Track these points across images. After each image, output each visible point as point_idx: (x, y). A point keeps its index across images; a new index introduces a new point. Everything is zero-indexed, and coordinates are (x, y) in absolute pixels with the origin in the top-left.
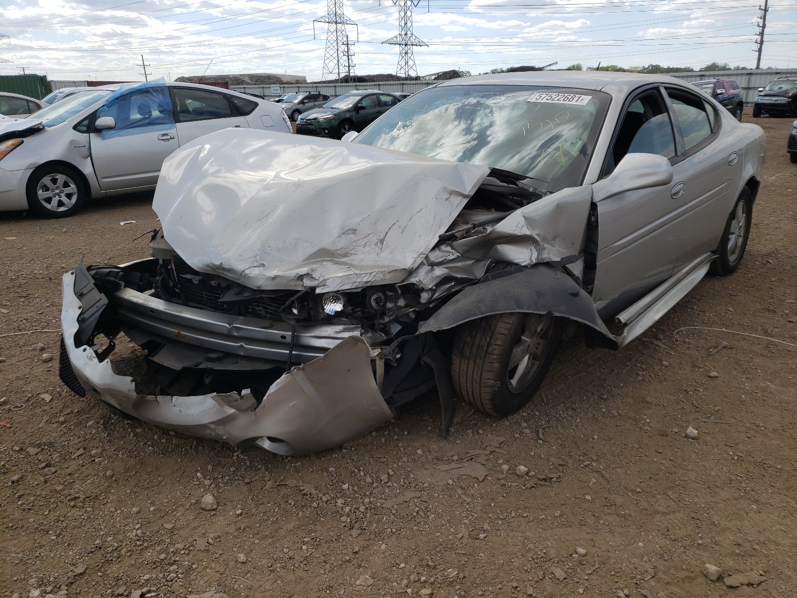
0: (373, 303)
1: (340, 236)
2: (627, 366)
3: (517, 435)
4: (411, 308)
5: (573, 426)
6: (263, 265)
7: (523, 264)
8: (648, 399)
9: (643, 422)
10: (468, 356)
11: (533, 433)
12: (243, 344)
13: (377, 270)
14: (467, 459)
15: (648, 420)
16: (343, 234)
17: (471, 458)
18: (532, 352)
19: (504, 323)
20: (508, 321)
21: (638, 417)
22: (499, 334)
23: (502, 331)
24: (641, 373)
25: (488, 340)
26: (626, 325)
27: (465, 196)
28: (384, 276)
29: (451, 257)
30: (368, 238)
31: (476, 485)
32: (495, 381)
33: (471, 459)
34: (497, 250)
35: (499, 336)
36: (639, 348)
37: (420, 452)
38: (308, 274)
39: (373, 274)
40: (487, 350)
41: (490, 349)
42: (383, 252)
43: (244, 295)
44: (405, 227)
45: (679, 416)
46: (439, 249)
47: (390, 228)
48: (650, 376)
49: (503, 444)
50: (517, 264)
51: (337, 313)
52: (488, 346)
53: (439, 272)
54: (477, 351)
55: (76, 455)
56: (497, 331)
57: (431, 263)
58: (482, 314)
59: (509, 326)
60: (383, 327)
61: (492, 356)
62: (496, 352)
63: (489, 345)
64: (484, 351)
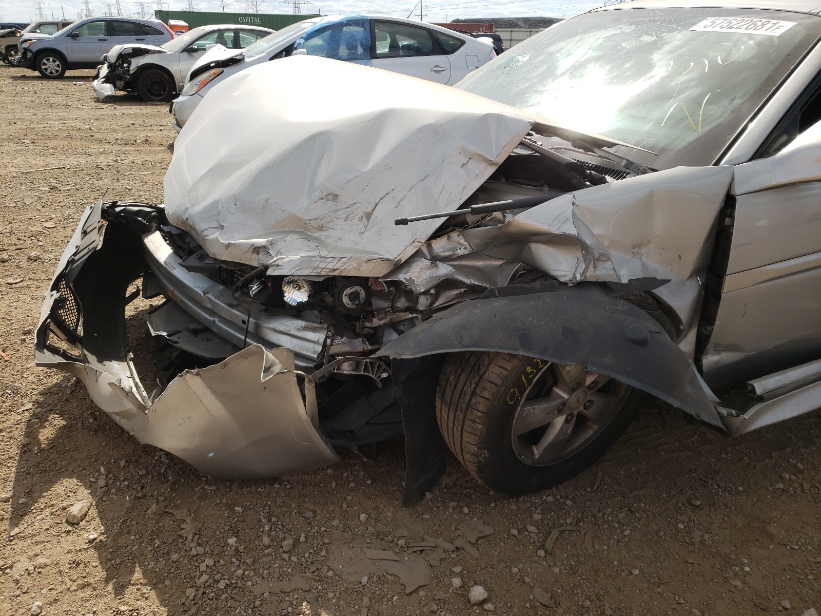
0: (345, 300)
1: (316, 202)
2: (771, 457)
3: (515, 532)
4: (411, 314)
5: (612, 541)
6: (222, 227)
7: (562, 280)
8: (772, 528)
9: (737, 568)
10: (449, 402)
11: (541, 535)
12: (216, 320)
13: (349, 255)
14: (415, 549)
15: (747, 569)
16: (321, 199)
17: (420, 549)
18: (575, 413)
19: (500, 366)
20: (504, 366)
21: (734, 557)
22: (489, 381)
23: (494, 378)
24: (787, 476)
25: (473, 386)
26: (761, 399)
27: (492, 164)
28: (359, 265)
29: (461, 252)
30: (352, 208)
31: (396, 597)
32: (478, 448)
33: (421, 551)
34: (530, 249)
35: (488, 385)
36: (811, 432)
37: (363, 517)
38: (264, 247)
39: (343, 260)
40: (470, 401)
41: (473, 401)
42: (367, 231)
43: (205, 262)
44: (402, 200)
45: (810, 577)
46: (448, 239)
47: (381, 199)
48: (802, 486)
49: (483, 541)
50: (554, 278)
51: (300, 304)
52: (472, 396)
53: (444, 270)
54: (459, 398)
55: (20, 410)
56: (486, 376)
57: (435, 256)
58: (462, 347)
59: (506, 373)
60: (372, 332)
61: (475, 412)
62: (481, 407)
63: (473, 394)
64: (467, 401)
